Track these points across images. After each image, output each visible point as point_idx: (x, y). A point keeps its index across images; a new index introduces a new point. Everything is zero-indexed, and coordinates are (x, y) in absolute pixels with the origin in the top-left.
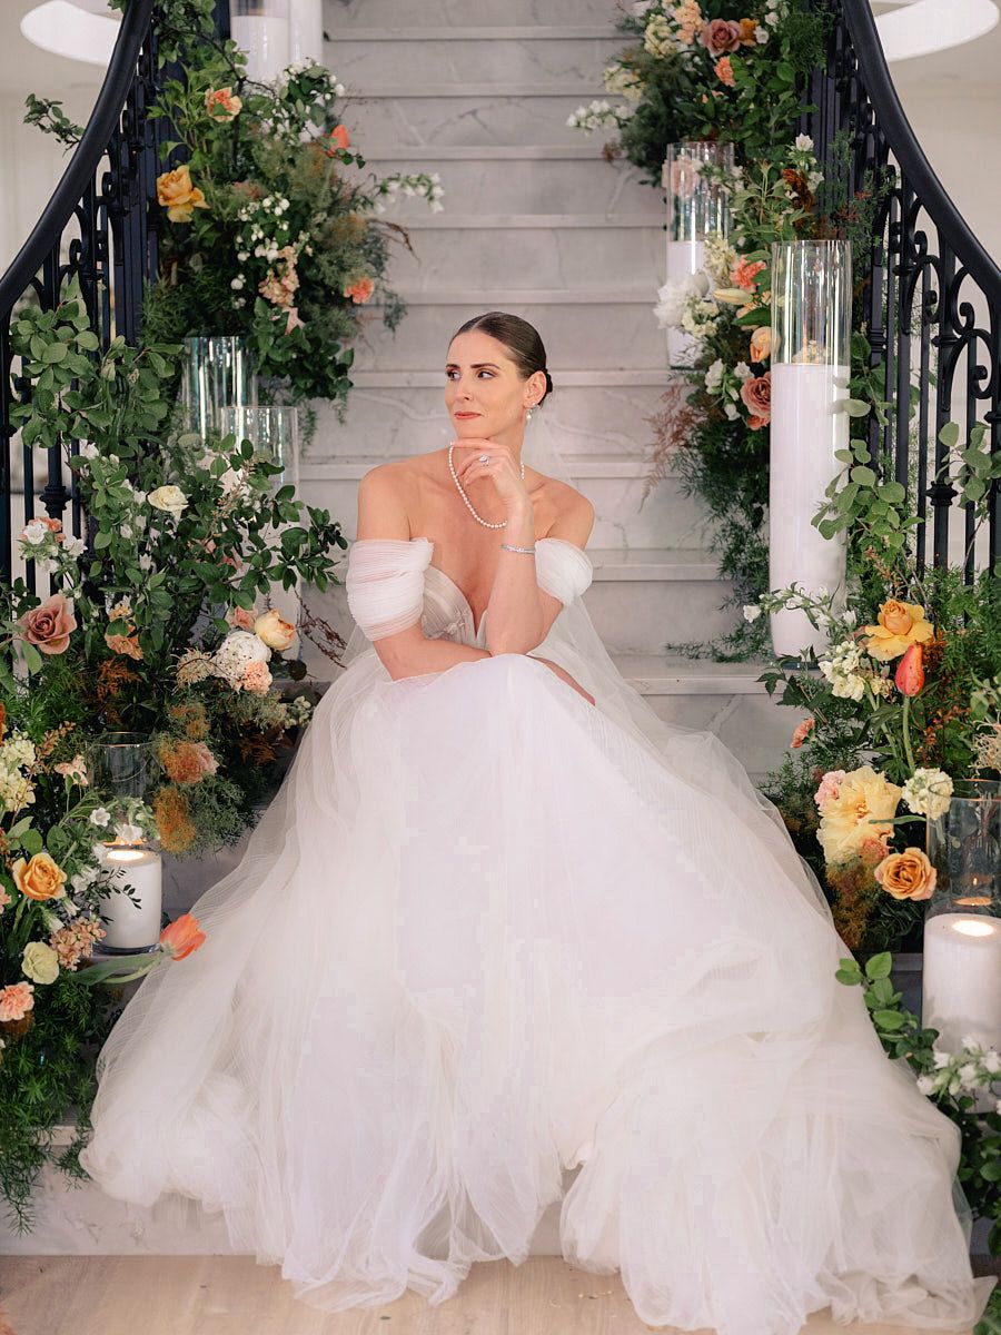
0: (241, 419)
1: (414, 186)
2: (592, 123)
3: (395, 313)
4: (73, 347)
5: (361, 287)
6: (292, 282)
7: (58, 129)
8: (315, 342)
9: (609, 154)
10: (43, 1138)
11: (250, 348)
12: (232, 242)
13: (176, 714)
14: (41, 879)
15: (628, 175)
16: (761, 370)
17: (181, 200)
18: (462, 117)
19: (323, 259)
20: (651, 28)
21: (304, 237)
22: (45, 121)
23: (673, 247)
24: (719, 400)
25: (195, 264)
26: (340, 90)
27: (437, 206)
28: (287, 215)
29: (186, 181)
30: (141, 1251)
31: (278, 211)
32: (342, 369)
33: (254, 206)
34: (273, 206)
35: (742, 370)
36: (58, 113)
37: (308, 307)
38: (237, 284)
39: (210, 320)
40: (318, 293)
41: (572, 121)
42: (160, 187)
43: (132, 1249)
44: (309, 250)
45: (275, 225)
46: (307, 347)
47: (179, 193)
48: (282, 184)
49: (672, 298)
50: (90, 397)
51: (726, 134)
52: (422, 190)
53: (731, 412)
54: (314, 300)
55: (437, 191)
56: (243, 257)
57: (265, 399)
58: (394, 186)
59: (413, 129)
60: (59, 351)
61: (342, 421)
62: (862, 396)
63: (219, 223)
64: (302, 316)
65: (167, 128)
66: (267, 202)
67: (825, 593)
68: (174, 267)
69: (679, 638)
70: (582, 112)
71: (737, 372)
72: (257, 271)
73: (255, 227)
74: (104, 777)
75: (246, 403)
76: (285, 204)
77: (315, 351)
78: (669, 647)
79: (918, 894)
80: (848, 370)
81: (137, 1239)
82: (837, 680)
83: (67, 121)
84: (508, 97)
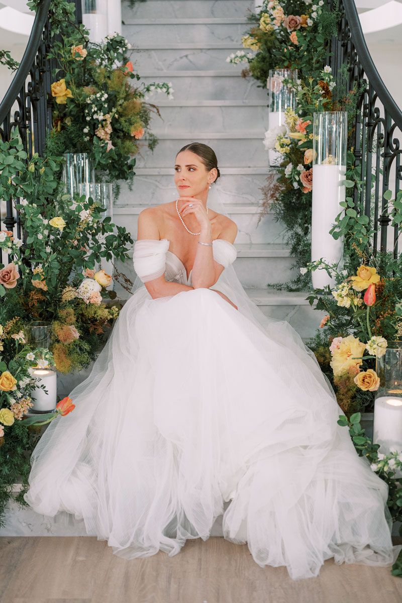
0: (88, 189)
1: (161, 88)
2: (237, 60)
3: (153, 143)
4: (17, 157)
5: (139, 132)
6: (109, 129)
7: (8, 63)
8: (119, 155)
9: (244, 75)
10: (9, 489)
11: (92, 158)
12: (83, 112)
13: (62, 313)
14: (6, 383)
15: (252, 83)
16: (308, 167)
17: (61, 94)
18: (181, 58)
19: (122, 120)
20: (263, 19)
21: (114, 110)
22: (3, 60)
23: (271, 115)
24: (291, 180)
25: (68, 122)
26: (129, 46)
27: (171, 97)
28: (107, 101)
29: (64, 86)
30: (50, 535)
31: (103, 99)
32: (131, 167)
33: (93, 97)
34: (101, 97)
35: (300, 167)
36: (9, 56)
37: (116, 140)
38: (86, 130)
39: (74, 146)
40: (120, 134)
41: (228, 60)
42: (52, 89)
43: (46, 534)
44: (117, 116)
45: (102, 105)
46: (116, 158)
47: (61, 91)
48: (105, 87)
49: (271, 136)
50: (24, 179)
51: (294, 66)
52: (165, 90)
53: (296, 185)
54: (118, 137)
55: (171, 90)
56: (88, 119)
57: (98, 180)
58: (152, 88)
59: (161, 63)
60: (11, 159)
61: (131, 189)
62: (352, 179)
63: (77, 105)
64: (114, 144)
65: (55, 63)
66: (98, 95)
67: (335, 262)
68: (59, 123)
69: (273, 282)
70: (233, 56)
71: (298, 168)
72: (94, 125)
73: (94, 106)
74: (32, 340)
75: (90, 181)
76: (106, 96)
77: (119, 159)
78: (269, 285)
79: (372, 388)
80: (345, 167)
81: (48, 530)
82: (339, 299)
83: (12, 60)
84: (201, 49)
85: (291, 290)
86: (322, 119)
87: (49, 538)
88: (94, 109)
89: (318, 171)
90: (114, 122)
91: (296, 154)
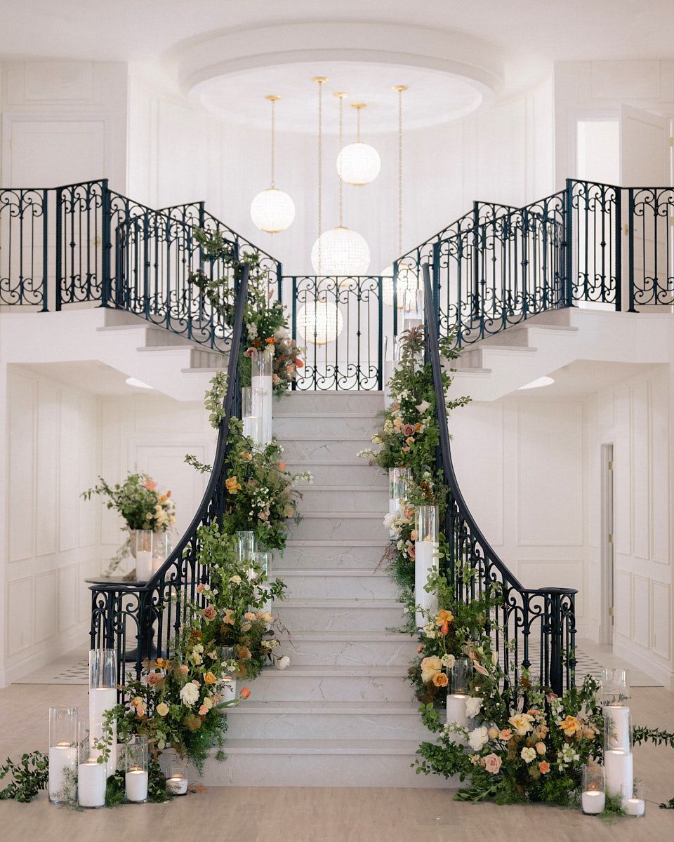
0: (253, 556)
1: (304, 476)
2: (365, 456)
3: (298, 519)
4: (214, 537)
5: (289, 512)
6: (268, 513)
7: (195, 464)
8: (276, 532)
9: (371, 464)
10: (207, 751)
11: (257, 535)
12: (250, 501)
13: (242, 639)
14: (211, 678)
15: (380, 470)
16: (413, 542)
17: (233, 487)
18: (321, 447)
19: (278, 506)
20: (386, 424)
21: (272, 499)
22: (191, 462)
23: (391, 501)
24: (400, 552)
25: (238, 507)
26: (282, 450)
27: (311, 482)
28: (268, 494)
29: (235, 481)
30: (232, 785)
31: (265, 493)
32: (283, 541)
33: (257, 490)
34: (264, 490)
35: (408, 543)
36: (195, 459)
37: (273, 521)
38: (251, 514)
39: (242, 525)
40: (275, 516)
41: (358, 455)
42: (226, 483)
43: (229, 784)
44: (273, 503)
45: (264, 497)
46: (274, 534)
47: (233, 485)
48: (264, 483)
49: (389, 519)
50: (216, 550)
51: (408, 465)
52: (306, 477)
53: (405, 555)
54: (274, 519)
55: (311, 477)
56: (253, 506)
57: (260, 550)
58: (297, 477)
59: (303, 451)
60: (211, 538)
61: (282, 557)
62: (443, 552)
63: (246, 495)
64: (271, 524)
65: (230, 466)
66: (262, 489)
67: (427, 608)
68: (231, 507)
69: (390, 626)
70: (361, 452)
71: (407, 543)
72: (257, 510)
73: (259, 497)
74: (220, 657)
75: (254, 551)
76: (268, 490)
77: (275, 535)
78: (386, 629)
79: (444, 685)
80: (438, 544)
81: (231, 782)
82: (428, 633)
83: (197, 462)
84: (338, 441)
85: (402, 632)
86: (420, 511)
87: (231, 787)
88: (259, 499)
89: (419, 546)
90: (272, 508)
91: (406, 532)
